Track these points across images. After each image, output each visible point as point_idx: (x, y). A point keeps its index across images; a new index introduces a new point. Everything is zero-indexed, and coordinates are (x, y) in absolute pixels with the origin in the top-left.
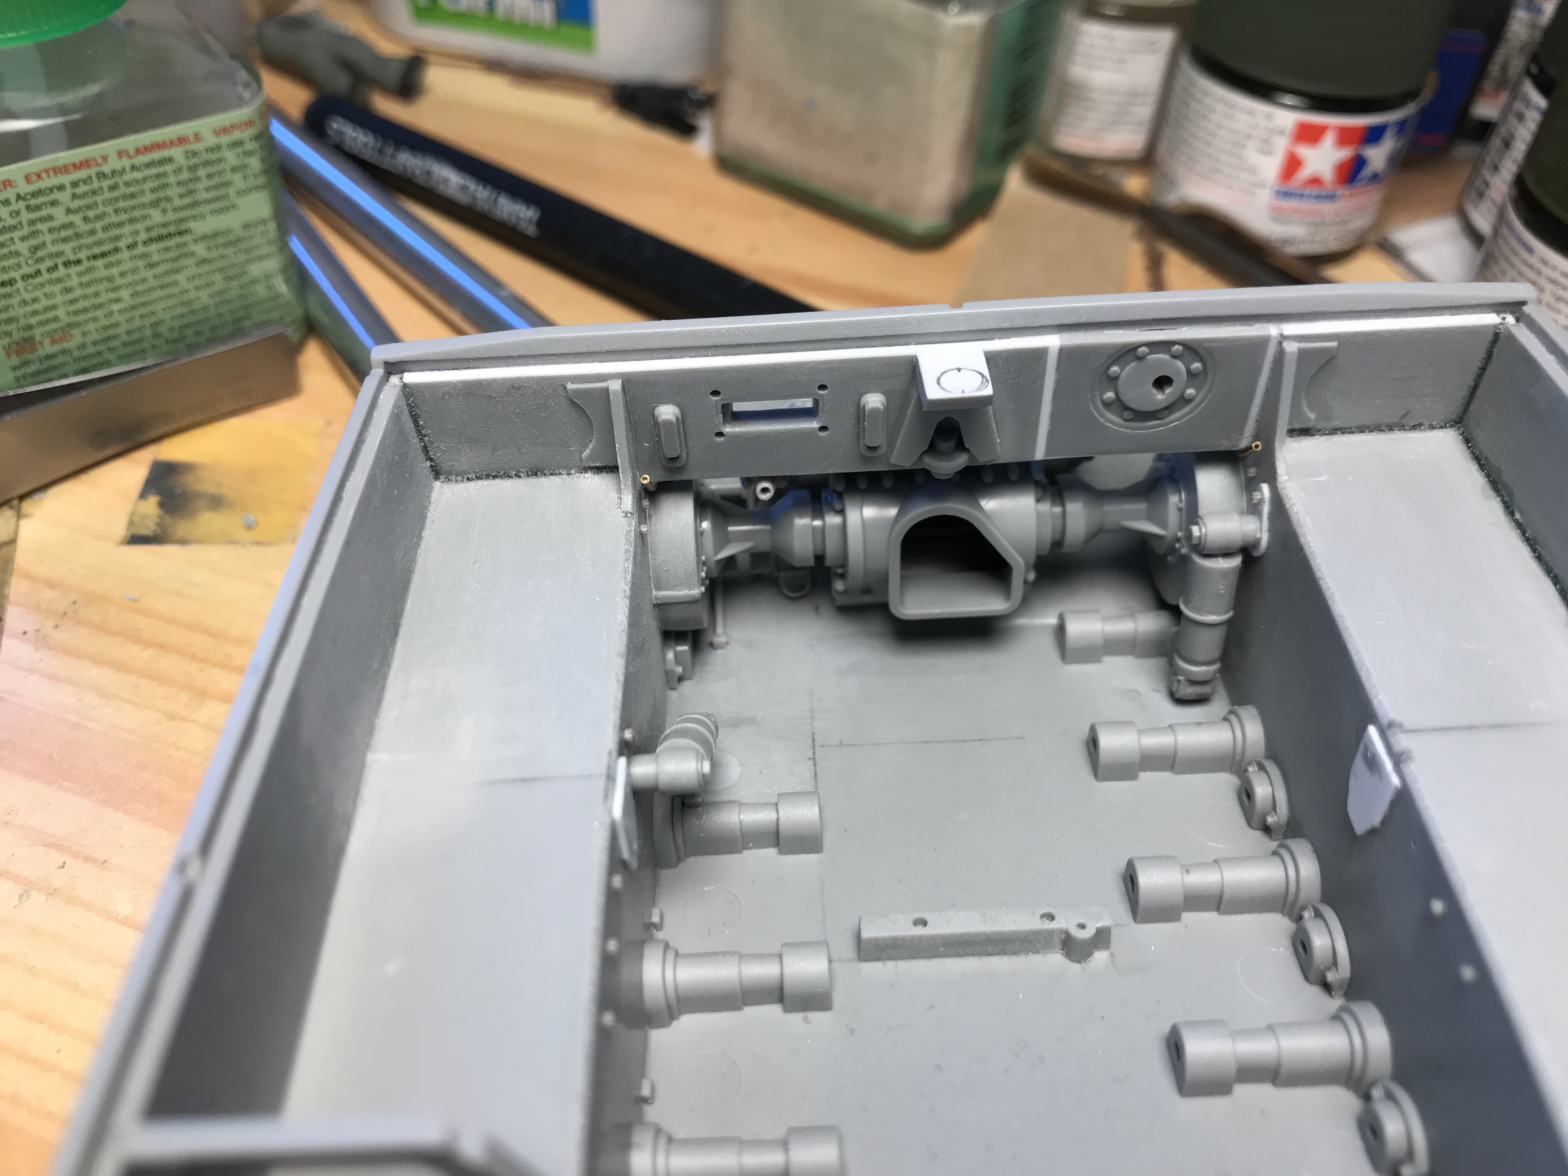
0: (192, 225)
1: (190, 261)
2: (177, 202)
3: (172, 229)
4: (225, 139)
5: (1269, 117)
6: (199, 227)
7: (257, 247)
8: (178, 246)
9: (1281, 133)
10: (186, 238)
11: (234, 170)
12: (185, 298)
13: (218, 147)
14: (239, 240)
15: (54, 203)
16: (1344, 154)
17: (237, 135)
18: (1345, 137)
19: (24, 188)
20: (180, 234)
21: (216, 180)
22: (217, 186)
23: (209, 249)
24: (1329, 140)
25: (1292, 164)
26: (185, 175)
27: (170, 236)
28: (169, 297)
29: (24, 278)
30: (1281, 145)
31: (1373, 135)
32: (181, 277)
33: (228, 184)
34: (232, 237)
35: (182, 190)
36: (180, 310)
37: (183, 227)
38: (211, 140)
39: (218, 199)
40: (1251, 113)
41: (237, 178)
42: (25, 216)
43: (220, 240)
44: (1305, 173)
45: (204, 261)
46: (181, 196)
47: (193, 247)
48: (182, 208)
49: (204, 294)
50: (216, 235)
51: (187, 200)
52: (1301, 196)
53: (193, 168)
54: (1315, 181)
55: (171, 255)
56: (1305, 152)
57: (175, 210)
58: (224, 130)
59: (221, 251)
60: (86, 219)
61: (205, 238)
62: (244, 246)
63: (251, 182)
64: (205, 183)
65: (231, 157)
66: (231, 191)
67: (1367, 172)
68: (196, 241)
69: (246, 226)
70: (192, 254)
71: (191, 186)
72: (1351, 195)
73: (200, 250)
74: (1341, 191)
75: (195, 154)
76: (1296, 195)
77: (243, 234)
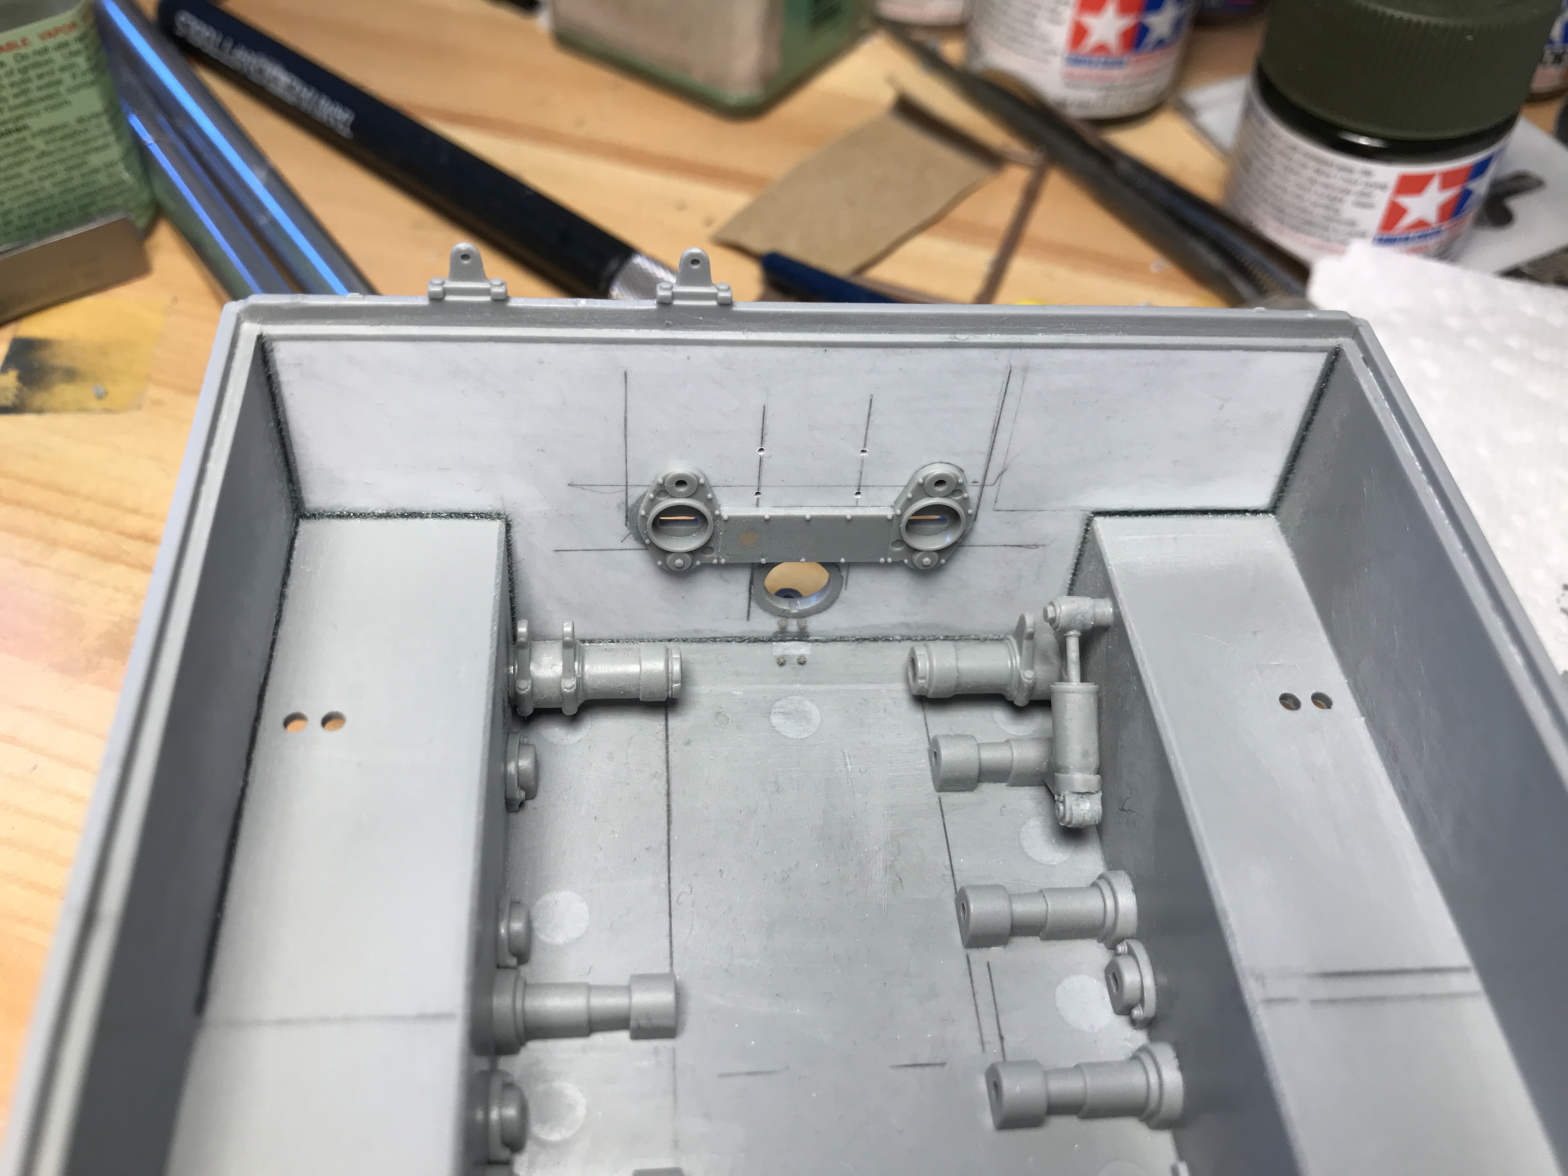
0: (28, 121)
1: (31, 155)
2: (12, 102)
3: (11, 126)
4: (51, 42)
6: (35, 123)
7: (95, 138)
8: (17, 141)
10: (25, 133)
11: (63, 69)
12: (30, 188)
13: (46, 50)
14: (75, 134)
16: (1127, 21)
17: (61, 38)
18: (1126, 5)
20: (18, 130)
21: (46, 80)
22: (49, 85)
23: (47, 143)
24: (1111, 8)
25: (1079, 33)
26: (17, 77)
27: (9, 132)
28: (15, 188)
30: (1068, 14)
31: (1154, 4)
32: (24, 169)
33: (59, 82)
34: (68, 131)
35: (16, 90)
36: (26, 200)
37: (20, 124)
38: (37, 44)
39: (50, 97)
41: (66, 77)
43: (58, 134)
44: (1092, 41)
45: (44, 154)
46: (16, 96)
47: (31, 142)
48: (17, 107)
49: (47, 184)
50: (52, 129)
51: (22, 99)
52: (1091, 63)
53: (24, 70)
54: (1101, 48)
55: (13, 149)
56: (1090, 20)
57: (11, 109)
58: (50, 34)
59: (58, 144)
61: (42, 132)
62: (81, 138)
63: (80, 80)
64: (36, 83)
65: (58, 58)
66: (62, 89)
67: (1152, 38)
68: (34, 136)
69: (80, 120)
70: (32, 148)
71: (23, 87)
72: (1136, 61)
73: (39, 144)
74: (1130, 57)
75: (24, 57)
76: (1085, 62)
77: (79, 127)
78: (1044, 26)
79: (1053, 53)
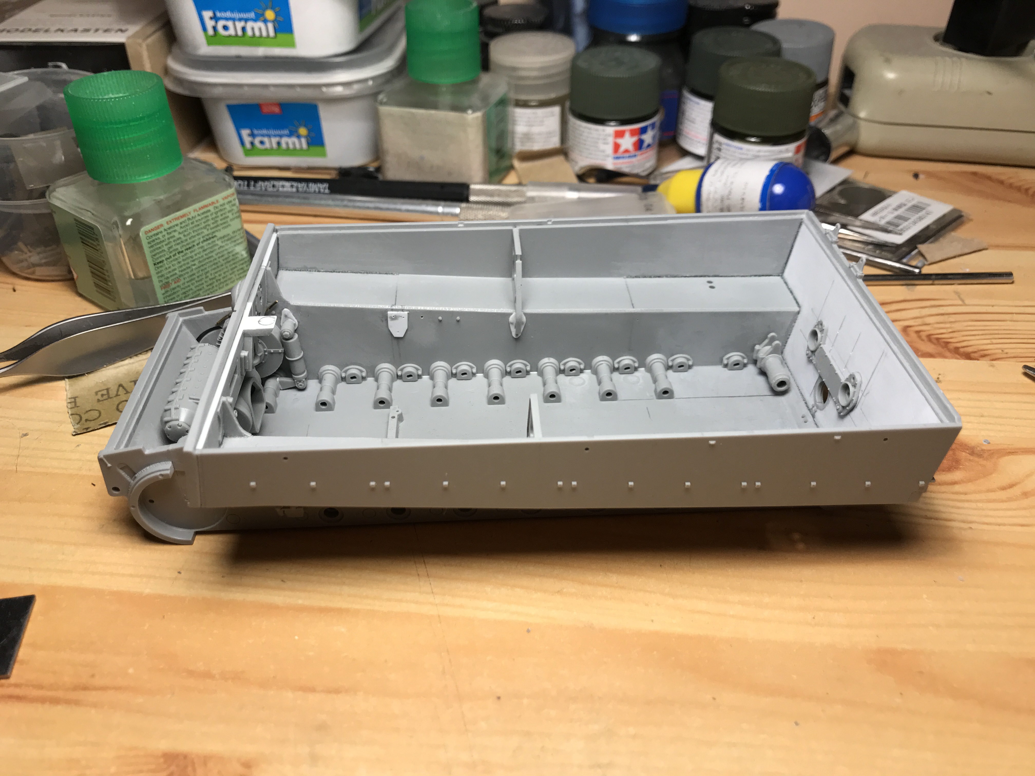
0: (217, 234)
1: (216, 248)
2: (212, 226)
3: (211, 236)
4: (226, 201)
5: (604, 131)
6: (219, 234)
7: (238, 240)
8: (212, 242)
9: (609, 135)
10: (215, 239)
11: (229, 212)
12: (215, 261)
13: (224, 204)
14: (232, 238)
15: (175, 231)
16: (635, 139)
17: (230, 199)
18: (633, 133)
19: (166, 226)
20: (213, 237)
21: (224, 216)
22: (224, 219)
23: (222, 242)
24: (627, 135)
25: (617, 147)
26: (214, 216)
27: (210, 238)
28: (211, 262)
29: (167, 259)
30: (611, 140)
31: (643, 131)
32: (213, 254)
33: (227, 217)
34: (229, 237)
35: (213, 221)
36: (214, 267)
37: (214, 235)
38: (221, 202)
39: (224, 223)
40: (597, 130)
41: (230, 215)
42: (167, 236)
43: (226, 238)
44: (622, 149)
45: (221, 247)
46: (213, 223)
47: (217, 242)
48: (213, 228)
49: (221, 259)
50: (224, 237)
51: (215, 225)
52: (623, 157)
53: (216, 213)
54: (626, 151)
55: (210, 246)
56: (619, 141)
57: (211, 229)
58: (226, 198)
59: (226, 242)
60: (184, 236)
61: (221, 238)
62: (233, 240)
63: (235, 215)
64: (221, 218)
65: (228, 207)
66: (228, 219)
67: (645, 144)
68: (218, 240)
69: (234, 232)
70: (217, 245)
71: (216, 219)
72: (641, 154)
73: (219, 243)
74: (638, 153)
75: (217, 207)
76: (621, 157)
77: (232, 235)
78: (602, 147)
79: (608, 156)
